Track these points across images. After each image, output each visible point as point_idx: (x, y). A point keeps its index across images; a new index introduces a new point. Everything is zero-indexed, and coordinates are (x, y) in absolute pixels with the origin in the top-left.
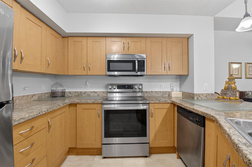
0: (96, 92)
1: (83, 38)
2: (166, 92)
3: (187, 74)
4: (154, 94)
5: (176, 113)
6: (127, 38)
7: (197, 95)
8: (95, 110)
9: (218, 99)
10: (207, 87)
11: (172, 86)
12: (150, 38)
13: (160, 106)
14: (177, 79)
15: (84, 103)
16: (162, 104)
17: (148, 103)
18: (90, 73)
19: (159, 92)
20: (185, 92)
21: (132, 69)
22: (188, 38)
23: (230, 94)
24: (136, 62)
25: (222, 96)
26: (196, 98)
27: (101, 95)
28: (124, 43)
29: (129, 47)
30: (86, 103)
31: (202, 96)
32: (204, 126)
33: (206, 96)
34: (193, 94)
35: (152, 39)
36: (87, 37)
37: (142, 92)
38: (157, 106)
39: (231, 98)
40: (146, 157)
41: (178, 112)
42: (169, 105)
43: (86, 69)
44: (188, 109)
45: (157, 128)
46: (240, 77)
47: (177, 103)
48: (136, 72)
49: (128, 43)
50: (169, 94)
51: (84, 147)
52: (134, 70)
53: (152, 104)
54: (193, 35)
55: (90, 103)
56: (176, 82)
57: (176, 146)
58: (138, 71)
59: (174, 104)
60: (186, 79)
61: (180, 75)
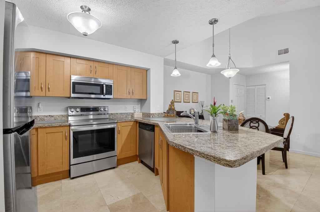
0: (52, 116)
1: (40, 54)
2: (130, 113)
3: (146, 98)
4: (119, 116)
5: (138, 128)
6: (94, 62)
7: (152, 114)
8: (62, 133)
9: (164, 117)
10: (159, 108)
11: (134, 108)
12: (117, 66)
13: (126, 124)
14: (138, 102)
15: (48, 126)
16: (128, 122)
17: (116, 122)
18: (49, 94)
19: (124, 113)
20: (144, 113)
21: (99, 92)
22: (147, 70)
23: (171, 113)
24: (104, 86)
25: (167, 114)
26: (151, 117)
27: (59, 119)
28: (91, 66)
29: (96, 71)
30: (51, 126)
31: (155, 115)
32: (154, 131)
33: (158, 115)
34: (150, 114)
35: (118, 66)
36: (46, 53)
37: (108, 114)
38: (123, 124)
39: (172, 115)
40: (114, 168)
41: (139, 127)
42: (133, 122)
43: (44, 90)
44: (146, 123)
45: (123, 142)
46: (180, 101)
47: (138, 120)
48: (104, 96)
49: (96, 67)
50: (132, 115)
51: (48, 173)
52: (102, 93)
53: (120, 123)
54: (150, 69)
55: (56, 125)
56: (138, 104)
57: (138, 154)
58: (106, 94)
59: (136, 122)
60: (145, 102)
61: (141, 99)
